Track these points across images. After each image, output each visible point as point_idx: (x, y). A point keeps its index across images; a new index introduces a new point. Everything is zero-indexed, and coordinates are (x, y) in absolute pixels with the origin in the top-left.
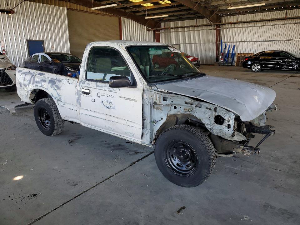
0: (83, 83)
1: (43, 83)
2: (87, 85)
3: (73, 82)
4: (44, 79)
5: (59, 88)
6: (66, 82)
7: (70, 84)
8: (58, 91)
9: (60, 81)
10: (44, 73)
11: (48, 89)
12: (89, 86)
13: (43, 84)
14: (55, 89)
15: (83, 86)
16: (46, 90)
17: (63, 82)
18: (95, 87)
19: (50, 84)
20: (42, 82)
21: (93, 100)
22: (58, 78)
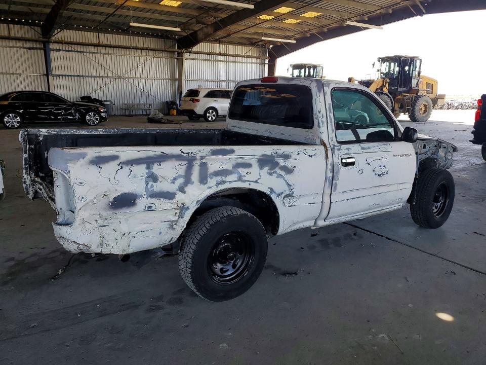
0: (339, 150)
1: (243, 171)
2: (347, 151)
3: (318, 152)
4: (240, 161)
5: (289, 171)
6: (302, 155)
7: (311, 156)
8: (288, 177)
9: (286, 157)
10: (228, 148)
11: (259, 181)
12: (351, 152)
13: (243, 174)
14: (280, 176)
15: (341, 154)
16: (253, 186)
17: (294, 156)
18: (361, 151)
19: (266, 169)
20: (240, 170)
21: (360, 172)
22: (280, 152)
